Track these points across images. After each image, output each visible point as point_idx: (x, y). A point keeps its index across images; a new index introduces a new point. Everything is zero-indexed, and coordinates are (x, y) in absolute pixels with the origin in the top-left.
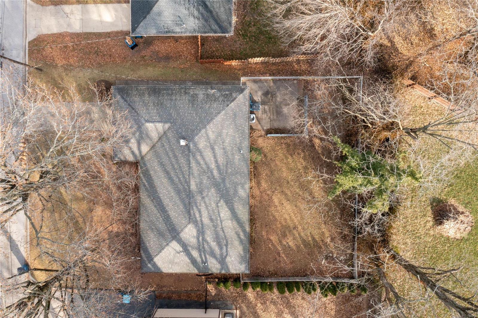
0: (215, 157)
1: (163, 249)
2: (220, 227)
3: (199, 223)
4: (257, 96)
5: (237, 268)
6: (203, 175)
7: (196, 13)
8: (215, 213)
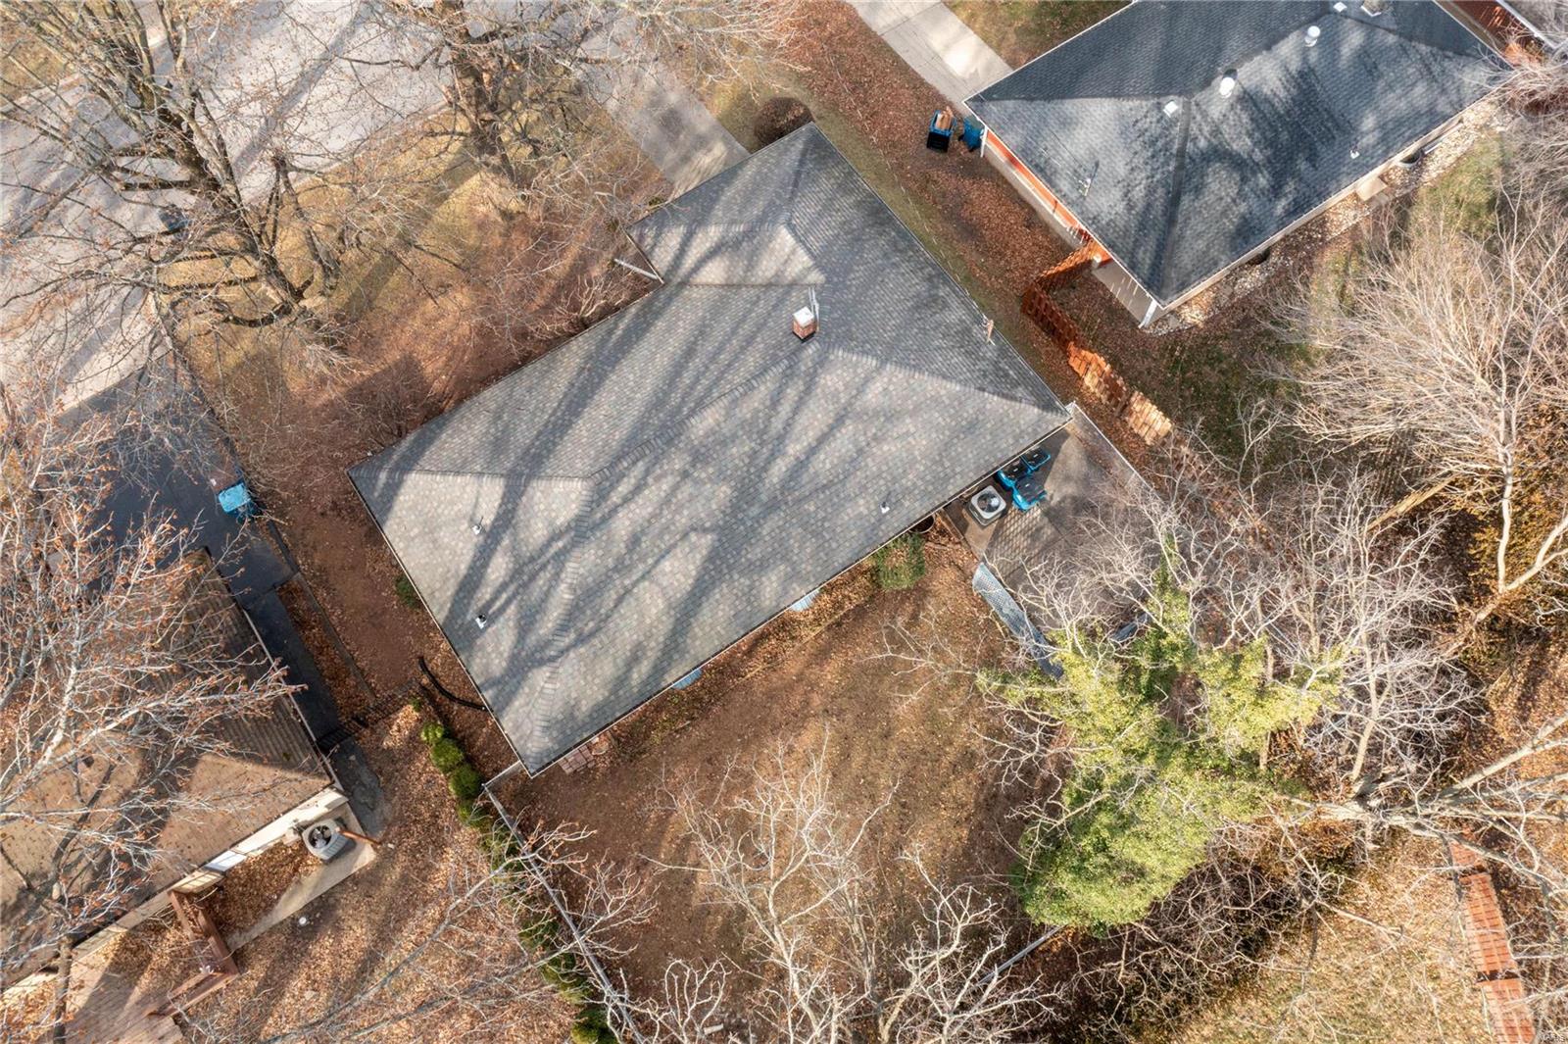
0: (822, 439)
1: (458, 473)
2: (627, 582)
3: (605, 508)
4: (1059, 488)
5: (526, 729)
6: (749, 434)
7: (1138, 193)
8: (662, 539)
